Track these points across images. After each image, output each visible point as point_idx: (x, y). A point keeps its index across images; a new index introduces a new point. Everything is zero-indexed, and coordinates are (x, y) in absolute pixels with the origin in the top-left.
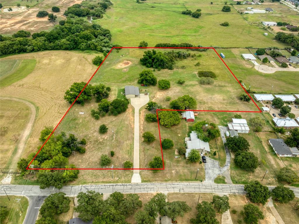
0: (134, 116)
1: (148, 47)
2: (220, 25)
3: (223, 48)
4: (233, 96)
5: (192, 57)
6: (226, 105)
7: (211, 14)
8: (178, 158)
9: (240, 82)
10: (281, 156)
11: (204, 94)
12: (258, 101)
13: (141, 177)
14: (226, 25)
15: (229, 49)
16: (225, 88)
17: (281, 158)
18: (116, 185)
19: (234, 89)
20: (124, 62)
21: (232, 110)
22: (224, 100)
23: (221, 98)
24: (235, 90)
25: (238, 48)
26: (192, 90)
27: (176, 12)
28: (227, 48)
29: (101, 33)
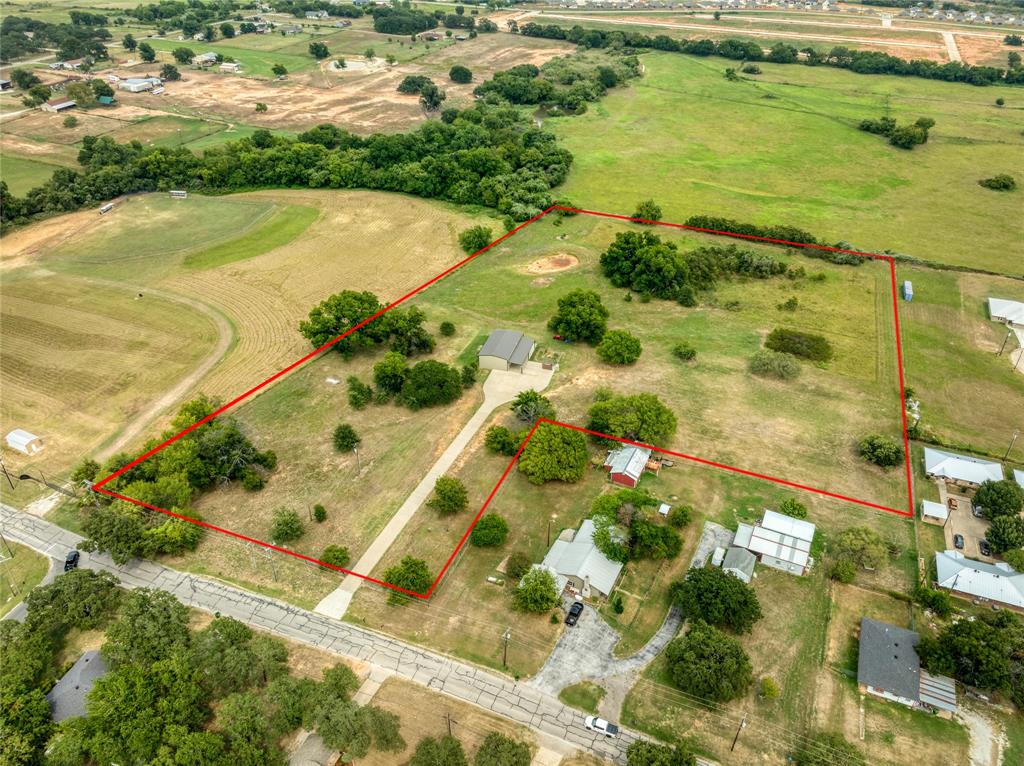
0: (464, 424)
1: (661, 220)
2: (981, 183)
3: (930, 265)
4: (845, 437)
5: (791, 277)
6: (791, 463)
7: (970, 142)
8: (495, 583)
9: (906, 394)
10: (870, 690)
11: (738, 408)
12: (928, 477)
13: (351, 604)
14: (1003, 185)
15: (950, 273)
16: (834, 402)
17: (870, 698)
18: (269, 604)
19: (864, 415)
20: (557, 257)
21: (802, 483)
22: (797, 441)
23: (793, 433)
24: (868, 419)
25: (991, 274)
26: (709, 385)
27: (839, 122)
28: (946, 268)
29: (538, 159)
